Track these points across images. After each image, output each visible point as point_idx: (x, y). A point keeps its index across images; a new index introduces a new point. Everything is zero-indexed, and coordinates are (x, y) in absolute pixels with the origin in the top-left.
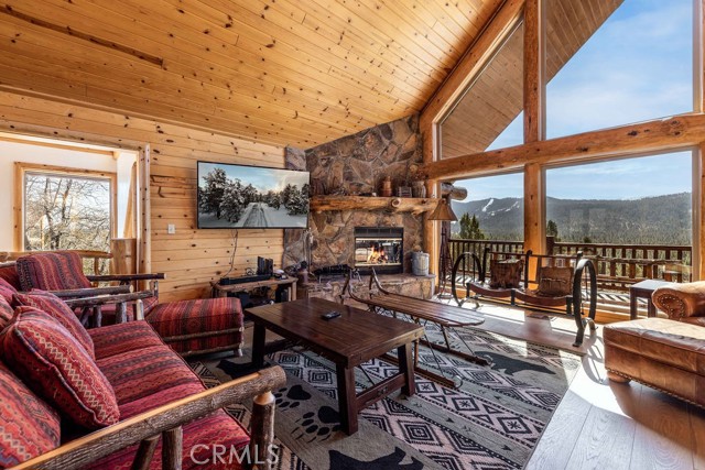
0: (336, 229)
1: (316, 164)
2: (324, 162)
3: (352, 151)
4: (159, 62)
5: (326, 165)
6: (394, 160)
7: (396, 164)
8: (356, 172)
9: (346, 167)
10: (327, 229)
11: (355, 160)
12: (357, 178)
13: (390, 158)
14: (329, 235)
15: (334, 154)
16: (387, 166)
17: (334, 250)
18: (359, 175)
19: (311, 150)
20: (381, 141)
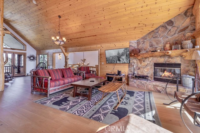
0: (146, 64)
1: (140, 44)
2: (142, 43)
3: (153, 36)
4: (96, 36)
5: (143, 43)
6: (175, 34)
7: (176, 35)
8: (154, 43)
9: (150, 42)
10: (143, 64)
11: (154, 39)
12: (154, 45)
13: (173, 33)
14: (144, 66)
15: (146, 39)
16: (170, 37)
17: (145, 70)
18: (156, 44)
19: (138, 40)
20: (166, 28)
